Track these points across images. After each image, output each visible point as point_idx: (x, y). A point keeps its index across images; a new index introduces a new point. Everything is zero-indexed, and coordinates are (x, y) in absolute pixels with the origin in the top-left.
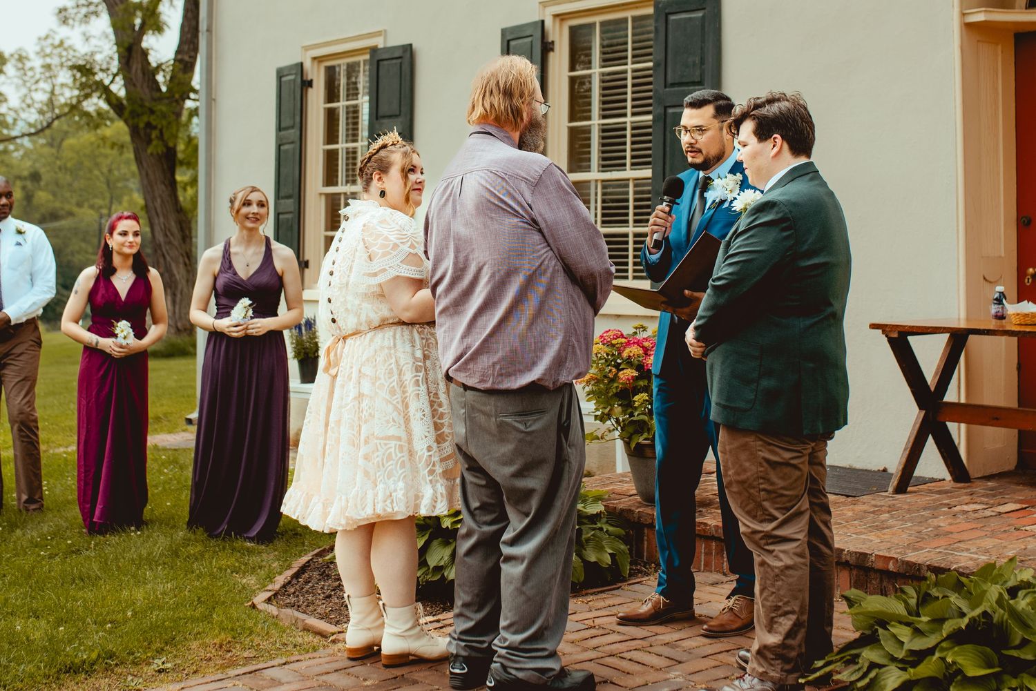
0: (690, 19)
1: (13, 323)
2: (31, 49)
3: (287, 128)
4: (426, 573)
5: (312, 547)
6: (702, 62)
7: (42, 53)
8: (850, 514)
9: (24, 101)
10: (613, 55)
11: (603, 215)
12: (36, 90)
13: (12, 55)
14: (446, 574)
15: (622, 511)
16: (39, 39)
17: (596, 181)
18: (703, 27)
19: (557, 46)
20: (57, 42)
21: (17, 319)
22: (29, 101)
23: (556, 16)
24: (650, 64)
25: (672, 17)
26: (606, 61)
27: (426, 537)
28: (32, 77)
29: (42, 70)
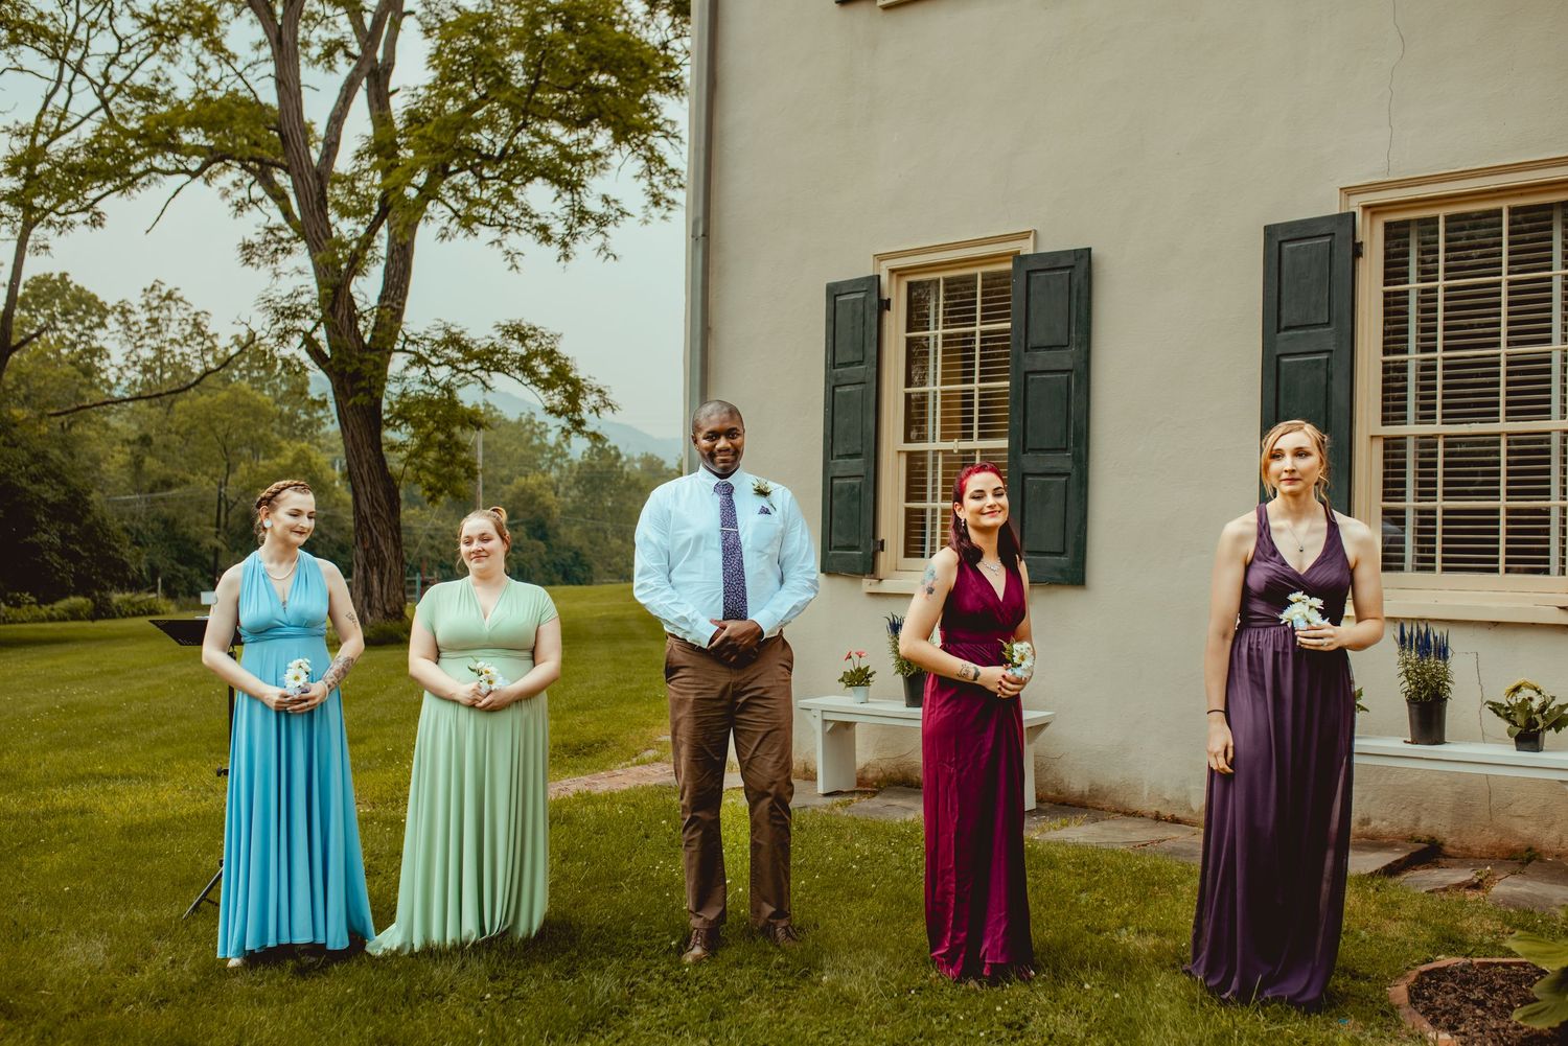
2: (136, 300)
3: (848, 364)
7: (148, 306)
9: (127, 359)
11: (1447, 483)
12: (142, 346)
13: (114, 308)
16: (145, 290)
17: (1436, 436)
19: (1366, 250)
20: (164, 294)
22: (134, 358)
23: (1367, 207)
26: (1455, 271)
28: (138, 332)
29: (149, 325)
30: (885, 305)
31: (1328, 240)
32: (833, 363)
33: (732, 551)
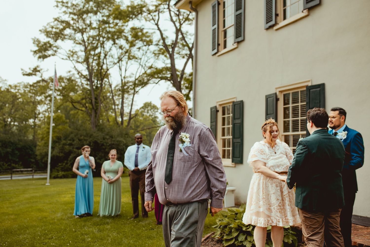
0: (316, 91)
1: (140, 170)
3: (213, 122)
4: (238, 243)
5: (212, 231)
6: (320, 102)
8: (366, 232)
10: (295, 101)
11: (293, 144)
14: (243, 243)
15: (296, 227)
17: (291, 135)
18: (320, 92)
19: (280, 99)
21: (141, 169)
23: (280, 91)
24: (305, 103)
25: (311, 90)
26: (293, 103)
27: (238, 232)
30: (218, 111)
31: (272, 98)
32: (211, 122)
33: (136, 156)
